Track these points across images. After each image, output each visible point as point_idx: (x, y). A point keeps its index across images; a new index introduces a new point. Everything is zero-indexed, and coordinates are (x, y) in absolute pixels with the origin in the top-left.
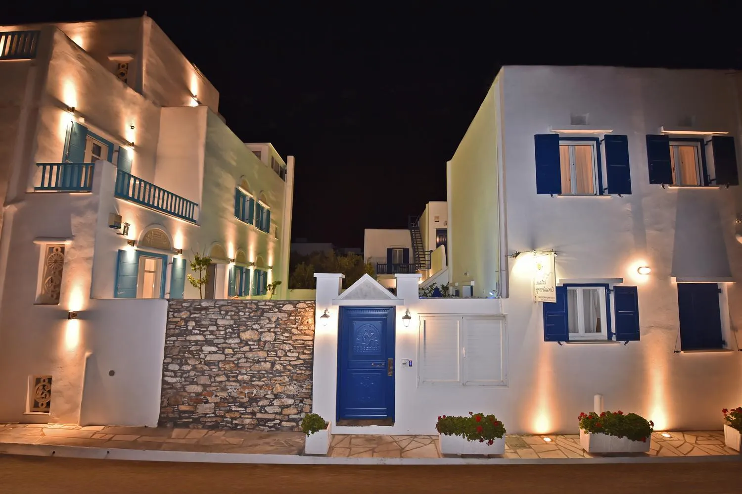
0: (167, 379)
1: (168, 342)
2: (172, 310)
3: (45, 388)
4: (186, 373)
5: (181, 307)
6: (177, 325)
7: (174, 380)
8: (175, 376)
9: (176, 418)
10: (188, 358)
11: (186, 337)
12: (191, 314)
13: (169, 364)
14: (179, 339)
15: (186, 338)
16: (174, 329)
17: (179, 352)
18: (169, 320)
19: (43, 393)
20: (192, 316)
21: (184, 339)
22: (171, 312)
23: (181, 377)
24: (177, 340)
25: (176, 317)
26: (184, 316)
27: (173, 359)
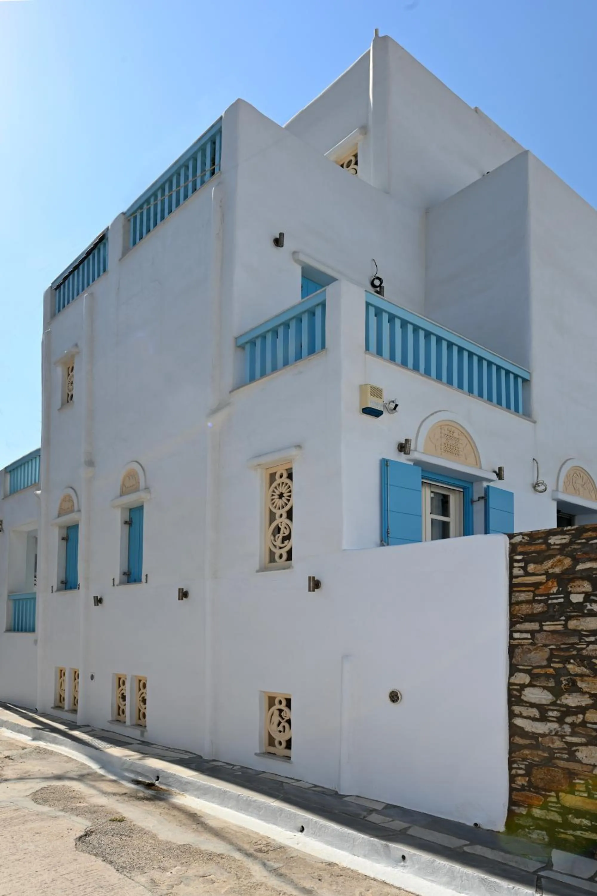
0: (519, 722)
1: (516, 635)
2: (519, 557)
3: (282, 714)
4: (576, 714)
5: (544, 547)
6: (537, 592)
7: (540, 728)
8: (543, 718)
9: (553, 823)
10: (576, 675)
11: (566, 621)
12: (576, 561)
13: (523, 687)
14: (545, 628)
15: (565, 626)
16: (528, 602)
17: (550, 660)
18: (515, 581)
19: (279, 723)
20: (580, 567)
21: (560, 628)
22: (518, 561)
23: (560, 721)
24: (541, 630)
25: (533, 574)
26: (557, 570)
27: (534, 677)
